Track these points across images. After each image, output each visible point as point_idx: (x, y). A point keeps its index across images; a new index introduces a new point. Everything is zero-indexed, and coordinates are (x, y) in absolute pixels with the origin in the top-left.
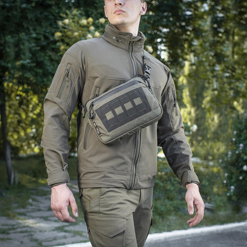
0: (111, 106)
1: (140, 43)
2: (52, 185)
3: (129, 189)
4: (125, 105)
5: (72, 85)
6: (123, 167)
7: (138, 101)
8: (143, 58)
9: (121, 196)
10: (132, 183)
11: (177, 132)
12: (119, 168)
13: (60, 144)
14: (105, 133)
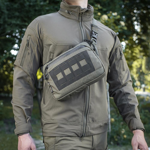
0: (61, 68)
1: (88, 14)
2: (18, 135)
3: (81, 136)
4: (73, 67)
5: (32, 52)
6: (74, 119)
7: (83, 63)
8: (92, 26)
9: (72, 144)
10: (83, 132)
11: (125, 85)
12: (71, 120)
13: (24, 101)
14: (56, 91)
